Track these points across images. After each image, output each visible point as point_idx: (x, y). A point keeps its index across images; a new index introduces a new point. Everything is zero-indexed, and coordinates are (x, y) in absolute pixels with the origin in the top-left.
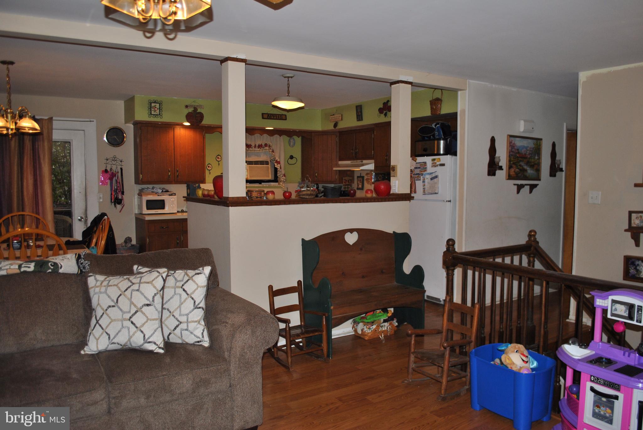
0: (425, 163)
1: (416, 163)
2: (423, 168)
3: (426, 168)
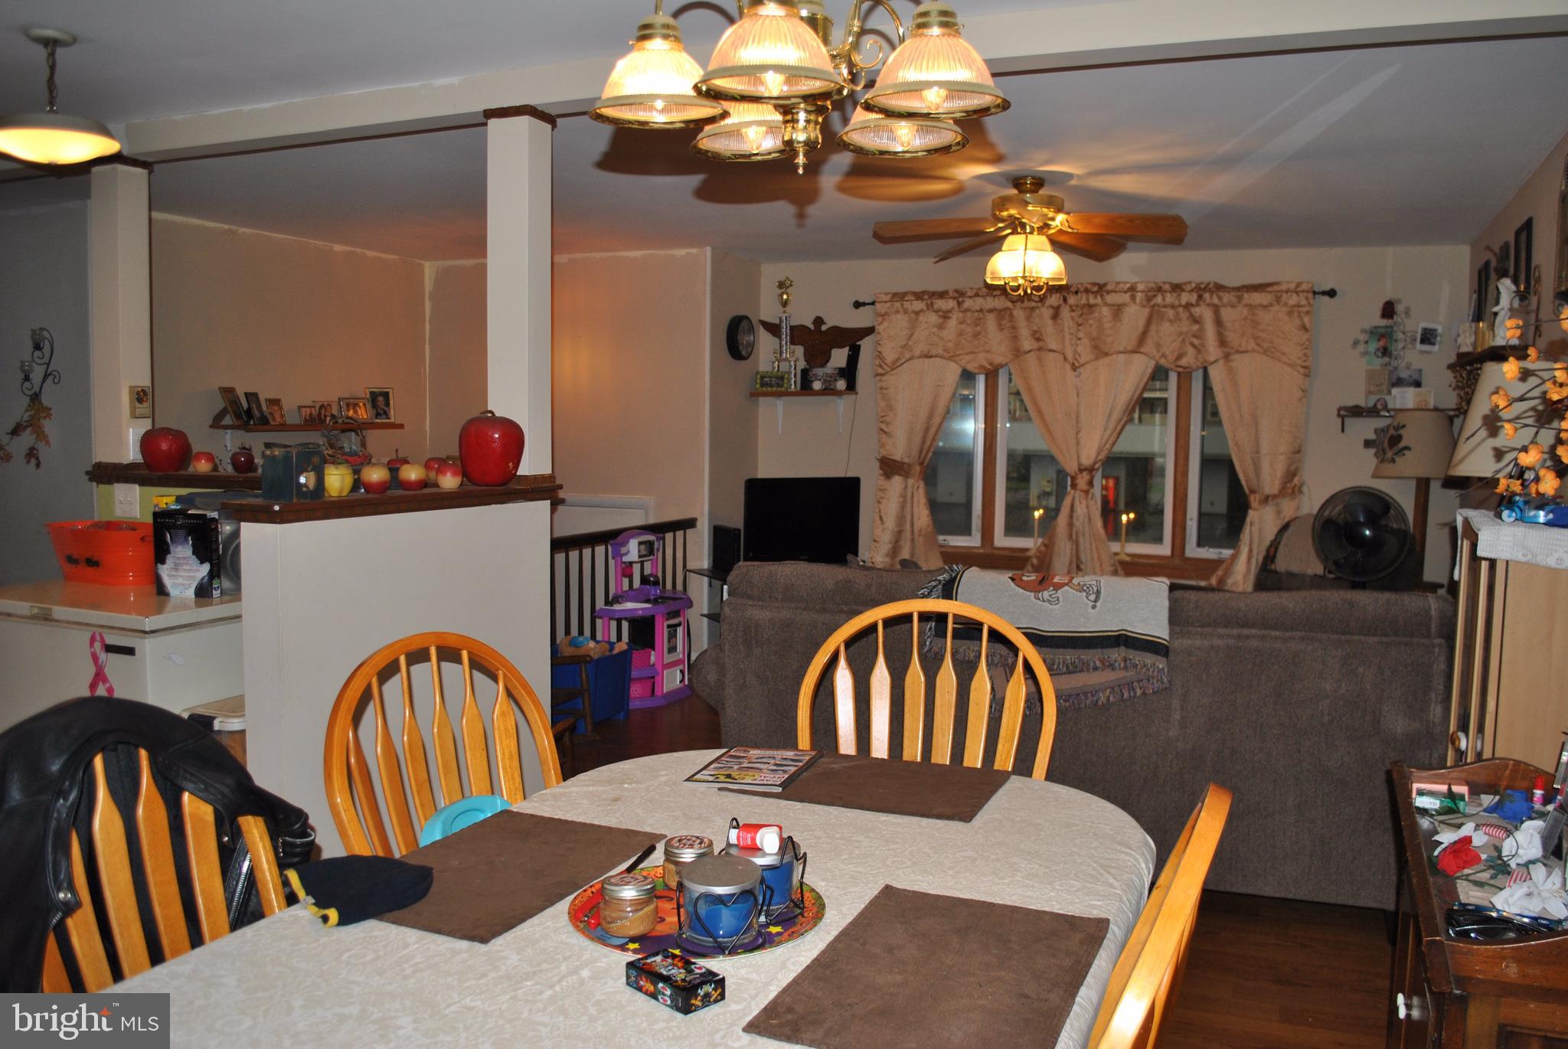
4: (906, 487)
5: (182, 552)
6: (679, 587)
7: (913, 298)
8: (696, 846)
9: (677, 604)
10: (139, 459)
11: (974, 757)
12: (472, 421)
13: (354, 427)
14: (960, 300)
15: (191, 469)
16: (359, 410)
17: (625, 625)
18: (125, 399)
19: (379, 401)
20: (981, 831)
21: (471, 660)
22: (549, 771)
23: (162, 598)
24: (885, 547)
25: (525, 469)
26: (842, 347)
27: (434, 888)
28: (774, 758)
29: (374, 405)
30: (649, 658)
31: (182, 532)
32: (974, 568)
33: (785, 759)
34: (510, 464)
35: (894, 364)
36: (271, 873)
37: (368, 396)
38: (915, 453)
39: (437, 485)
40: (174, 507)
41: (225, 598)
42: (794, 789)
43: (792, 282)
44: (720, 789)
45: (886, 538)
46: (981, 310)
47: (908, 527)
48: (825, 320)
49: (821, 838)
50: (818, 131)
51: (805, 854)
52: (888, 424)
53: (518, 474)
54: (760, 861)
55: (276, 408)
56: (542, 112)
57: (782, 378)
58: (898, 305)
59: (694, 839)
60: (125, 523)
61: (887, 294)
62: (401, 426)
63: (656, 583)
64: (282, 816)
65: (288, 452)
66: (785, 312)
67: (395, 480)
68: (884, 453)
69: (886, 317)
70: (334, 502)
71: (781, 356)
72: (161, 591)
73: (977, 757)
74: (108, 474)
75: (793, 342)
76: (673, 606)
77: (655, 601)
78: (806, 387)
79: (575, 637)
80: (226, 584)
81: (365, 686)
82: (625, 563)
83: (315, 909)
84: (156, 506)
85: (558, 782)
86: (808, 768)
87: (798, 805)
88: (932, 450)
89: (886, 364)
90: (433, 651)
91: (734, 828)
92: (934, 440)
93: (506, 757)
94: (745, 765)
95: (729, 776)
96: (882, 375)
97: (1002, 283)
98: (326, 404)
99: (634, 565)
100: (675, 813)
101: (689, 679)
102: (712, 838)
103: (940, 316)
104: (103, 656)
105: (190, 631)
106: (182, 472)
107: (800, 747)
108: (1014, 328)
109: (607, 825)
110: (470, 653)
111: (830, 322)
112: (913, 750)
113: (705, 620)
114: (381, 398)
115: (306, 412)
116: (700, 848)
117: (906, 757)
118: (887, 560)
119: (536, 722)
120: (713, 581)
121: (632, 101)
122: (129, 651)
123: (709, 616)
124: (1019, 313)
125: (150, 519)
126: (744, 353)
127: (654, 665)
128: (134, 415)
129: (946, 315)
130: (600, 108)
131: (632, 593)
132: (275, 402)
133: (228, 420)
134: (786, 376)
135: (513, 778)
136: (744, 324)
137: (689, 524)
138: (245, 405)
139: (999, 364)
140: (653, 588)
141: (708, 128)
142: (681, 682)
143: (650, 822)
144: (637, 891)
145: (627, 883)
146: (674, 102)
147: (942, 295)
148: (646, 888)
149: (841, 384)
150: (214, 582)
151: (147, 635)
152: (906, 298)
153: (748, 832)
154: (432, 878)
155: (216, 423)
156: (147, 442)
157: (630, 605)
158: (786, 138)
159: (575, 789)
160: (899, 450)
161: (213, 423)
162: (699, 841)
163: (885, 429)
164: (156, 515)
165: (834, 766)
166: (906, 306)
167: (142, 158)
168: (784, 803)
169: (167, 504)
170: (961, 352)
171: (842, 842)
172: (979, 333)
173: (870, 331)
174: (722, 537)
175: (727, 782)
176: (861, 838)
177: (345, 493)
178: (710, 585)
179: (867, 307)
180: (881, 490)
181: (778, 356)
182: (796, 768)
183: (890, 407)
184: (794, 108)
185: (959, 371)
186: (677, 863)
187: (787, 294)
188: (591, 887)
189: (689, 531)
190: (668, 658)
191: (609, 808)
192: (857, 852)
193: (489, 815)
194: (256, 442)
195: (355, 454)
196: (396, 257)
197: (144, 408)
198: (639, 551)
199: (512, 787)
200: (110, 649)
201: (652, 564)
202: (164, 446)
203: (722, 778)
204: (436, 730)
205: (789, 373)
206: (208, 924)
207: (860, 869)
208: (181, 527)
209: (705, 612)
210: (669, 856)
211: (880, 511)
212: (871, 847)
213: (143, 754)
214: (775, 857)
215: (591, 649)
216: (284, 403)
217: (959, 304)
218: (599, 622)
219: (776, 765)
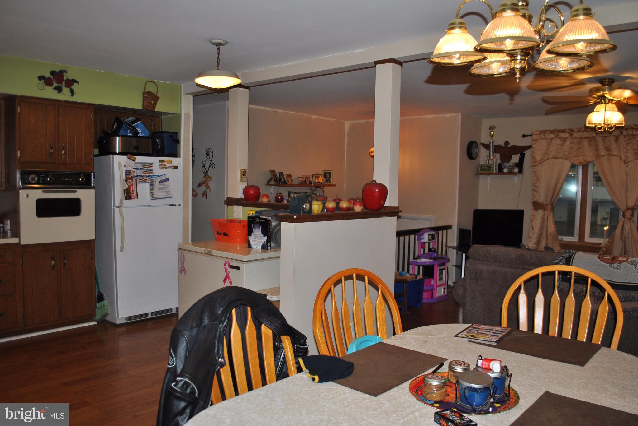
0: (151, 164)
1: (135, 163)
2: (147, 169)
3: (153, 169)
4: (544, 215)
5: (257, 232)
6: (444, 253)
7: (550, 133)
8: (463, 365)
9: (443, 260)
10: (243, 196)
11: (583, 336)
12: (367, 184)
13: (319, 186)
14: (571, 133)
15: (260, 201)
16: (319, 179)
17: (421, 268)
18: (239, 174)
19: (327, 175)
20: (589, 371)
21: (369, 280)
22: (398, 327)
23: (250, 249)
24: (534, 240)
25: (387, 204)
26: (517, 154)
27: (355, 371)
28: (492, 330)
29: (325, 177)
30: (431, 282)
31: (258, 225)
32: (580, 252)
33: (497, 331)
34: (382, 202)
35: (540, 161)
36: (292, 358)
37: (323, 174)
38: (549, 200)
39: (353, 210)
40: (255, 215)
41: (272, 250)
42: (501, 344)
43: (495, 127)
44: (469, 341)
45: (535, 237)
46: (581, 138)
47: (545, 232)
48: (509, 143)
49: (515, 367)
50: (526, 64)
51: (511, 374)
52: (537, 187)
53: (384, 206)
54: (492, 375)
55: (289, 178)
56: (397, 61)
57: (490, 167)
58: (542, 136)
59: (461, 362)
60: (237, 220)
61: (537, 131)
62: (335, 185)
63: (435, 251)
64: (297, 337)
65: (300, 196)
66: (492, 139)
67: (338, 208)
68: (535, 200)
69: (537, 141)
70: (316, 215)
71: (490, 158)
72: (250, 246)
73: (584, 337)
74: (231, 202)
75: (495, 152)
76: (442, 261)
77: (434, 259)
78: (500, 170)
79: (401, 272)
80: (273, 245)
81: (329, 288)
82: (422, 242)
83: (309, 375)
84: (249, 214)
85: (401, 332)
86: (508, 335)
87: (504, 351)
88: (557, 199)
89: (536, 161)
90: (354, 276)
91: (480, 359)
92: (558, 194)
93: (381, 320)
94: (479, 332)
95: (473, 336)
96: (535, 166)
97: (594, 126)
98: (307, 177)
99: (426, 244)
100: (451, 350)
101: (447, 292)
102: (470, 363)
103: (562, 141)
104: (229, 269)
105: (259, 261)
106: (257, 202)
107: (503, 326)
108: (596, 145)
109: (423, 352)
110: (368, 277)
111: (512, 143)
112: (554, 331)
113: (454, 268)
114: (328, 175)
115: (300, 180)
116: (465, 367)
117: (550, 333)
118: (535, 246)
119: (393, 307)
120: (458, 251)
121: (446, 55)
122: (238, 268)
123: (456, 266)
124: (599, 139)
125: (247, 219)
126: (474, 156)
127: (433, 285)
128: (242, 181)
129: (564, 140)
130: (432, 59)
131: (425, 255)
132: (289, 176)
133: (272, 182)
134: (492, 166)
135: (383, 329)
136: (474, 145)
137: (449, 227)
138: (279, 177)
139: (589, 161)
140: (433, 253)
141: (475, 65)
142: (444, 293)
143: (440, 352)
144: (439, 382)
145: (435, 379)
146: (464, 54)
147: (563, 131)
148: (443, 381)
149: (516, 170)
150: (268, 244)
151: (244, 263)
152: (547, 133)
153: (487, 362)
154: (354, 367)
155: (268, 183)
156: (246, 190)
157: (424, 260)
158: (512, 67)
159: (408, 336)
160: (541, 199)
161: (267, 183)
162: (463, 363)
163: (536, 190)
164: (249, 218)
165: (519, 335)
166: (546, 136)
167: (247, 85)
168: (497, 350)
169: (252, 214)
170: (571, 156)
171: (525, 369)
172: (580, 148)
173: (530, 147)
174: (462, 233)
175: (472, 339)
176: (533, 369)
177: (319, 212)
178: (457, 253)
179: (528, 137)
180: (532, 215)
181: (489, 158)
182: (502, 335)
183: (538, 180)
184: (515, 54)
185: (570, 164)
186: (454, 372)
187: (493, 132)
188: (418, 378)
189: (449, 231)
190: (439, 283)
191: (423, 345)
192: (532, 375)
193: (374, 343)
194: (284, 191)
195: (322, 196)
196: (335, 120)
197: (245, 178)
198: (428, 238)
199: (383, 333)
200: (231, 267)
201: (433, 243)
202: (252, 192)
203: (470, 337)
204: (354, 307)
205: (493, 165)
206: (268, 376)
207: (533, 382)
208: (257, 223)
209: (455, 264)
210: (451, 368)
211: (532, 224)
212: (538, 373)
213: (249, 308)
214: (498, 374)
215: (408, 277)
216: (292, 176)
217: (571, 135)
218: (411, 266)
219: (493, 333)
